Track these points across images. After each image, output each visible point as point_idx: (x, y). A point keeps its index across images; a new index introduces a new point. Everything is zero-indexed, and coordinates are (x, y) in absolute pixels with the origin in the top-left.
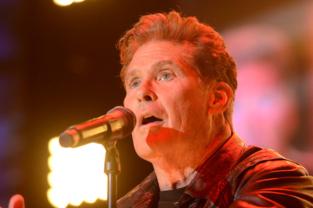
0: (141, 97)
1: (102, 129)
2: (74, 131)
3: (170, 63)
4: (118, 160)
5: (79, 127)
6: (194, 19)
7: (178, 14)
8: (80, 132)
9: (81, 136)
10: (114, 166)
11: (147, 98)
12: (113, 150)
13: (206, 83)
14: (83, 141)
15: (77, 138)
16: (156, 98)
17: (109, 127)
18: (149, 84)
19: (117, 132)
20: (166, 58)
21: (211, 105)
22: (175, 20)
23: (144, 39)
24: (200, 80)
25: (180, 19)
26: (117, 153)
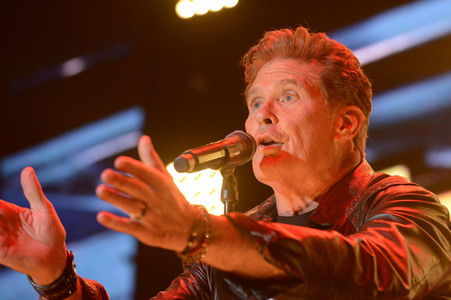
0: (261, 120)
1: (219, 155)
2: (189, 156)
3: (294, 82)
4: (235, 188)
5: (195, 151)
6: (324, 35)
7: (306, 30)
8: (196, 157)
9: (197, 161)
10: (231, 195)
11: (268, 121)
12: (231, 177)
13: (332, 105)
14: (199, 167)
15: (192, 163)
16: (277, 120)
17: (227, 153)
18: (270, 105)
19: (236, 158)
20: (290, 77)
21: (338, 131)
22: (303, 36)
23: (269, 56)
24: (326, 103)
25: (308, 35)
26: (235, 180)
